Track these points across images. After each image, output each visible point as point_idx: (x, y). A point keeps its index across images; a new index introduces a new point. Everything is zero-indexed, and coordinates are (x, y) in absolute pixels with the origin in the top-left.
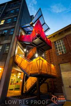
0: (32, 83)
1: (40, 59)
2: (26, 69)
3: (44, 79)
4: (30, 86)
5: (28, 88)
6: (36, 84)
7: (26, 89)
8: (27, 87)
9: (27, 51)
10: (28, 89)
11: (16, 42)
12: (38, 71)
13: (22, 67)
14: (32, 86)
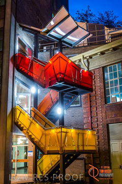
0: (52, 163)
1: (62, 132)
2: (40, 141)
3: (68, 160)
4: (49, 167)
5: (46, 170)
6: (59, 164)
7: (42, 173)
8: (44, 168)
9: (39, 91)
10: (45, 172)
11: (12, 75)
12: (59, 149)
13: (33, 137)
14: (52, 167)
